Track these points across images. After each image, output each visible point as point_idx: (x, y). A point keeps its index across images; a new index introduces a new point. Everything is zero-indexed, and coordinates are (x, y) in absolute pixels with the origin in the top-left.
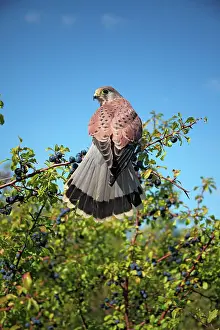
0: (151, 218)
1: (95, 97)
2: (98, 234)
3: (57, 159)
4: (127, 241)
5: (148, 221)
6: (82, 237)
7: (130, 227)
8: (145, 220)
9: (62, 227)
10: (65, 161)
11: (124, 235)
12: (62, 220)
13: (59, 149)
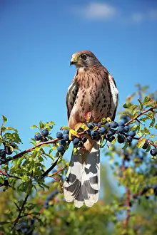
0: (143, 197)
1: (72, 63)
2: (86, 219)
3: (43, 137)
4: (119, 224)
5: (140, 201)
6: (68, 224)
7: (121, 209)
8: (137, 201)
9: (47, 213)
10: (51, 139)
11: (114, 218)
12: (50, 203)
13: (43, 126)
